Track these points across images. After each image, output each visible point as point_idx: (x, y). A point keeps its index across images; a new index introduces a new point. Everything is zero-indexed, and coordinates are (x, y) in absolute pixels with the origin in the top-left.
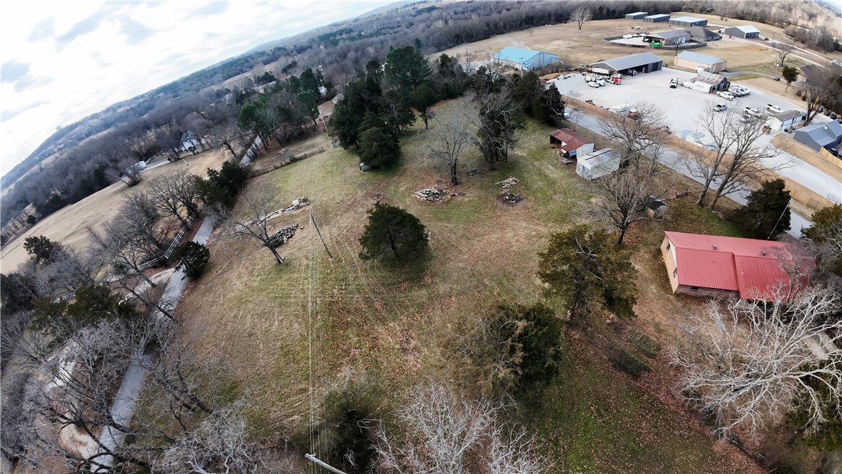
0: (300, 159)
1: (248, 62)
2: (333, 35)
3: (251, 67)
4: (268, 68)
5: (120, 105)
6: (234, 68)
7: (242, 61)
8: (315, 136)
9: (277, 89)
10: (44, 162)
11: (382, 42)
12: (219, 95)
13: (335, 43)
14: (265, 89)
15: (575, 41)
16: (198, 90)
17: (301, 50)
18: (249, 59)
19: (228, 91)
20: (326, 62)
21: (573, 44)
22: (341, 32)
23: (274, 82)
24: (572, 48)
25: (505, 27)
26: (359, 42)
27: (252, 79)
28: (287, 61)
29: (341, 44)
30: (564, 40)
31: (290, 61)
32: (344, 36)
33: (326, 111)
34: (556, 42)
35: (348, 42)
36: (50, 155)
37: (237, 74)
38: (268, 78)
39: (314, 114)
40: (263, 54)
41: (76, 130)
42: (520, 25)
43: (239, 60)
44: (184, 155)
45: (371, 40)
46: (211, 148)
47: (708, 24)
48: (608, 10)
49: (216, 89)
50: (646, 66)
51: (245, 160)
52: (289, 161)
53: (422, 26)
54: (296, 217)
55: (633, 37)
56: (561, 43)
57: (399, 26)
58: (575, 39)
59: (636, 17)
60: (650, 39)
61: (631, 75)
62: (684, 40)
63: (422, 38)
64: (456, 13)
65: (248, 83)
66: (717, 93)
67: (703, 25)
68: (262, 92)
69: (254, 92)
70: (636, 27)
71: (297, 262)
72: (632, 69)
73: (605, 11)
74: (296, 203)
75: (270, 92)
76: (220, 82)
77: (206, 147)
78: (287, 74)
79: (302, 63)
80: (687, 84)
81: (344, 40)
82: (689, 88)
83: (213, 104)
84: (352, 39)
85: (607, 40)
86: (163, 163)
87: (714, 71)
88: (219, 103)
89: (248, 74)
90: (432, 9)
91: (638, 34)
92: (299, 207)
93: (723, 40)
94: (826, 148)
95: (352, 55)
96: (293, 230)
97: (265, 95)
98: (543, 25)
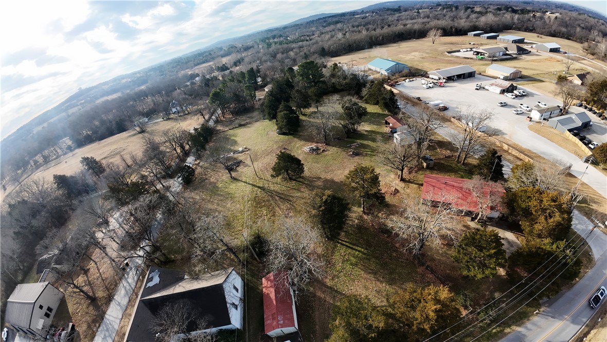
0: (244, 125)
1: (210, 54)
2: (268, 38)
3: (213, 59)
4: (225, 60)
5: (123, 77)
6: (201, 58)
7: (207, 54)
8: (253, 112)
9: (231, 79)
10: (71, 111)
11: (300, 47)
12: (193, 76)
13: (269, 45)
14: (223, 77)
15: (427, 53)
16: (177, 72)
17: (247, 49)
18: (211, 52)
19: (198, 75)
20: (263, 60)
21: (425, 55)
22: (274, 37)
23: (228, 71)
24: (423, 58)
25: (383, 39)
26: (285, 46)
27: (213, 67)
28: (237, 56)
29: (273, 47)
30: (420, 52)
31: (239, 56)
32: (276, 40)
33: (261, 95)
34: (414, 54)
35: (279, 46)
36: (74, 107)
37: (204, 62)
38: (223, 68)
39: (253, 97)
40: (221, 49)
41: (92, 91)
42: (394, 39)
43: (205, 52)
44: (172, 116)
45: (294, 45)
46: (189, 113)
47: (525, 41)
48: (456, 29)
49: (190, 73)
50: (464, 74)
51: (211, 123)
52: (237, 126)
53: (327, 36)
54: (241, 157)
55: (467, 51)
56: (416, 54)
57: (314, 35)
58: (427, 51)
59: (475, 35)
60: (478, 53)
61: (453, 80)
62: (501, 53)
63: (326, 46)
64: (353, 27)
65: (211, 70)
66: (505, 94)
67: (521, 41)
68: (221, 78)
69: (216, 78)
70: (472, 43)
71: (240, 179)
72: (454, 76)
73: (454, 29)
74: (240, 149)
75: (226, 79)
76: (192, 68)
77: (186, 112)
78: (237, 66)
79: (247, 60)
80: (486, 87)
81: (276, 43)
82: (488, 90)
83: (188, 83)
84: (281, 43)
85: (449, 52)
86: (159, 120)
87: (511, 78)
88: (193, 84)
89: (211, 63)
90: (337, 22)
91: (471, 49)
92: (242, 152)
93: (531, 53)
94: (570, 130)
95: (279, 56)
96: (239, 163)
97: (224, 82)
98: (410, 39)
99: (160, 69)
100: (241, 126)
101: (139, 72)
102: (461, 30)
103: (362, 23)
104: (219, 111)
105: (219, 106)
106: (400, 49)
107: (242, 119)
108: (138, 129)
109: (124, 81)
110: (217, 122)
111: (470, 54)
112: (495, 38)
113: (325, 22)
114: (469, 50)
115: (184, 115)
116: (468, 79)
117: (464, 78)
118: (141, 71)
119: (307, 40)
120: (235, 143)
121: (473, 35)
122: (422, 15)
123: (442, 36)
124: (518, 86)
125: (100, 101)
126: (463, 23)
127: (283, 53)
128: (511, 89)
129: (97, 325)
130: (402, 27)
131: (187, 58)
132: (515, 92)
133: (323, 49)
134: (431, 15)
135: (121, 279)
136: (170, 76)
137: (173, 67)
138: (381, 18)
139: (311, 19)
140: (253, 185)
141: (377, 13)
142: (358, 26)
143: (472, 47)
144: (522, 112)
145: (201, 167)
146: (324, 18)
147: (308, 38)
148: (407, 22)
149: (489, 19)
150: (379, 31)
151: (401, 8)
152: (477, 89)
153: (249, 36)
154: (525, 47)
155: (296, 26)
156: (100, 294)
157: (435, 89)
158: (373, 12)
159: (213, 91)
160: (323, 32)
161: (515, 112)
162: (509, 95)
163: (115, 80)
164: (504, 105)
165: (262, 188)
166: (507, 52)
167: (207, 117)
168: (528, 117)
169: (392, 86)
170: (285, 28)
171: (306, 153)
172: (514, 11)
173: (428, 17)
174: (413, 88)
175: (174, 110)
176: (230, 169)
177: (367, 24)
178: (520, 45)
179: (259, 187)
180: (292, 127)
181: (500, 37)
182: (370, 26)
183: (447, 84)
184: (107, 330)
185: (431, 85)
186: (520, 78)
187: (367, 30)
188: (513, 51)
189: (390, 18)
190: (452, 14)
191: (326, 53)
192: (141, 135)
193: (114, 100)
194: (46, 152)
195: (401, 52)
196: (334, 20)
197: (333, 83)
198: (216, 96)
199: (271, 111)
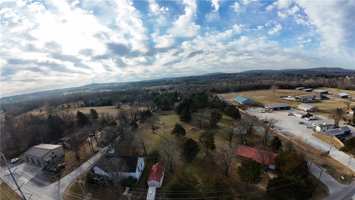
0: (166, 115)
1: (159, 83)
2: (189, 80)
3: (160, 85)
4: (165, 87)
5: (115, 84)
6: (154, 83)
8: (172, 110)
9: (166, 95)
10: (86, 91)
11: (204, 87)
12: (148, 91)
13: (189, 84)
15: (269, 97)
16: (141, 87)
17: (177, 83)
18: (160, 82)
19: (151, 91)
20: (183, 89)
21: (267, 97)
22: (192, 80)
23: (165, 92)
24: (266, 99)
25: (247, 88)
26: (196, 85)
27: (159, 89)
29: (190, 84)
30: (265, 96)
31: (173, 86)
32: (193, 82)
33: (177, 104)
34: (261, 96)
35: (193, 85)
36: (88, 90)
37: (155, 86)
38: (164, 90)
39: (173, 104)
40: (165, 81)
41: (99, 86)
42: (253, 88)
43: (157, 81)
44: (134, 105)
45: (200, 85)
46: (142, 105)
47: (329, 93)
48: (289, 86)
49: (147, 89)
50: (283, 107)
51: (151, 111)
52: (162, 114)
53: (219, 84)
54: (160, 126)
55: (292, 97)
56: (263, 96)
57: (212, 82)
58: (269, 96)
59: (300, 89)
60: (297, 98)
61: (277, 110)
62: (311, 99)
63: (216, 88)
64: (234, 81)
65: (157, 90)
66: (304, 118)
67: (326, 93)
68: (161, 94)
69: (159, 93)
70: (296, 93)
71: (157, 133)
72: (278, 108)
73: (287, 86)
74: (161, 123)
75: (163, 95)
76: (149, 87)
77: (141, 105)
78: (170, 90)
79: (176, 88)
80: (294, 114)
81: (192, 83)
82: (295, 116)
83: (145, 93)
84: (195, 83)
85: (281, 97)
86: (127, 105)
87: (312, 111)
88: (147, 94)
89: (158, 87)
90: (226, 78)
91: (295, 96)
92: (161, 124)
93: (330, 99)
94: (336, 136)
95: (192, 89)
96: (158, 128)
97: (162, 96)
98: (262, 89)
99: (134, 84)
100: (164, 115)
101: (123, 83)
102: (292, 87)
103: (239, 79)
104: (156, 107)
105: (157, 105)
106: (255, 94)
107: (165, 112)
108: (117, 106)
109: (116, 85)
110: (154, 111)
111: (293, 99)
112: (310, 91)
113: (220, 76)
114: (293, 96)
115: (139, 106)
116: (286, 110)
117: (284, 110)
118: (124, 83)
119: (208, 84)
120: (159, 120)
121: (298, 89)
122: (272, 78)
123: (279, 89)
124: (313, 115)
125: (101, 91)
126: (294, 83)
127: (194, 88)
128: (308, 116)
129: (76, 168)
130: (259, 83)
131: (148, 82)
132: (310, 117)
133: (214, 89)
134: (277, 78)
135: (93, 155)
136: (138, 88)
137: (140, 85)
138: (250, 78)
139: (213, 75)
140: (162, 137)
141: (248, 75)
142: (236, 81)
143: (295, 95)
144: (311, 127)
145: (141, 126)
146: (220, 75)
147: (209, 83)
148: (263, 81)
149: (311, 81)
150: (246, 84)
151: (262, 74)
152: (288, 115)
153: (180, 78)
154: (328, 96)
155: (205, 77)
156: (82, 158)
157: (265, 113)
158: (246, 75)
159: (156, 97)
160: (218, 81)
161: (306, 127)
162: (306, 119)
163: (111, 84)
164: (302, 123)
165: (165, 139)
166: (315, 98)
167: (150, 108)
168: (314, 129)
169: (243, 110)
170: (199, 77)
172: (327, 77)
173: (276, 79)
174: (254, 112)
175: (135, 103)
176: (154, 129)
177: (242, 80)
178: (324, 95)
179: (164, 138)
180: (186, 118)
181: (314, 91)
182: (243, 81)
183: (273, 112)
184: (80, 170)
185: (264, 111)
186: (317, 111)
187: (241, 83)
188: (318, 98)
189: (254, 78)
190: (289, 78)
191: (214, 91)
192: (117, 109)
193: (110, 92)
194: (70, 104)
195: (255, 95)
196: (225, 76)
197: (213, 104)
198: (157, 100)
199: (179, 111)
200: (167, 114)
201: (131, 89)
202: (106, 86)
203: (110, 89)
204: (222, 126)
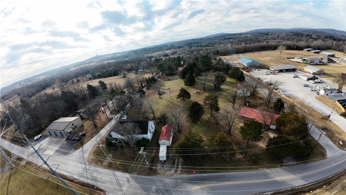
0: (170, 80)
1: (161, 48)
2: (192, 44)
3: (162, 50)
4: (168, 52)
6: (156, 49)
7: (159, 48)
8: (176, 75)
9: (169, 60)
10: (91, 64)
11: (207, 49)
12: (151, 57)
13: (191, 47)
14: (165, 59)
16: (144, 54)
17: (180, 47)
19: (153, 57)
20: (186, 53)
21: (273, 59)
22: (195, 43)
23: (168, 57)
24: (271, 60)
25: (252, 49)
26: (199, 48)
27: (162, 54)
28: (174, 50)
29: (193, 48)
30: (271, 57)
31: (175, 50)
32: (195, 45)
33: (180, 69)
34: (267, 58)
35: (196, 48)
37: (157, 52)
38: (166, 55)
39: (177, 69)
40: (167, 46)
41: (102, 57)
42: (259, 49)
43: (159, 47)
44: (138, 73)
45: (203, 48)
46: (146, 73)
47: (335, 56)
48: (297, 47)
49: (150, 56)
50: (289, 69)
51: (156, 77)
52: (167, 80)
53: (222, 45)
54: (166, 91)
55: (299, 58)
56: (269, 58)
57: (216, 44)
58: (275, 57)
59: (308, 51)
60: (305, 60)
61: (283, 72)
62: (318, 61)
63: (220, 50)
64: (239, 41)
65: (160, 56)
66: (309, 81)
67: (333, 56)
68: (164, 60)
69: (162, 59)
70: (304, 55)
71: (163, 98)
72: (283, 70)
73: (295, 47)
74: (166, 88)
75: (166, 60)
76: (151, 53)
77: (145, 72)
78: (173, 55)
79: (178, 52)
80: (300, 77)
81: (195, 46)
82: (301, 78)
83: (148, 60)
84: (198, 46)
85: (287, 58)
86: (132, 74)
87: (318, 74)
88: (150, 60)
89: (161, 52)
90: (230, 38)
91: (302, 58)
92: (167, 89)
93: (336, 63)
94: (338, 101)
95: (195, 53)
96: (164, 93)
97: (165, 61)
98: (269, 50)
99: (136, 52)
100: (169, 80)
101: (125, 52)
102: (300, 47)
103: (244, 40)
104: (161, 73)
105: (161, 71)
106: (260, 55)
107: (170, 78)
108: (123, 76)
109: (118, 55)
110: (158, 77)
111: (300, 60)
112: (318, 53)
113: (224, 37)
116: (292, 72)
117: (289, 72)
118: (127, 51)
119: (212, 46)
120: (164, 86)
121: (306, 50)
122: (280, 38)
123: (286, 50)
124: (319, 78)
125: (105, 62)
126: (302, 44)
127: (197, 51)
128: (313, 79)
129: (95, 134)
130: (266, 43)
131: (150, 48)
132: (316, 80)
133: (218, 51)
134: (285, 38)
135: (108, 122)
136: (140, 56)
137: (142, 52)
138: (256, 37)
139: (217, 36)
140: (168, 101)
141: (254, 35)
142: (241, 41)
143: (302, 56)
144: (315, 90)
145: (148, 93)
146: (223, 35)
147: (212, 45)
148: (270, 41)
149: (319, 43)
150: (252, 45)
151: (269, 33)
152: (294, 77)
153: (182, 41)
154: (334, 59)
155: (208, 39)
156: (99, 125)
157: (270, 75)
158: (252, 34)
159: (159, 64)
160: (221, 43)
161: (311, 90)
162: (312, 81)
163: (114, 54)
164: (306, 86)
165: (172, 103)
166: (322, 61)
167: (154, 75)
168: (317, 93)
169: (248, 72)
170: (202, 39)
171: (194, 93)
172: (335, 40)
173: (284, 39)
174: (258, 74)
175: (140, 70)
176: (160, 94)
177: (247, 40)
178: (331, 58)
179: (170, 102)
180: (191, 82)
181: (322, 53)
182: (248, 42)
183: (278, 74)
184: (99, 136)
185: (268, 73)
186: (323, 74)
187: (246, 44)
188: (325, 61)
189: (261, 38)
190: (298, 38)
191: (218, 53)
192: (123, 78)
193: (114, 62)
194: (79, 78)
195: (260, 57)
196: (229, 37)
197: (217, 67)
198: (160, 66)
199: (183, 75)
200: (172, 80)
201: (134, 57)
202: (109, 56)
203: (113, 59)
204: (226, 89)
